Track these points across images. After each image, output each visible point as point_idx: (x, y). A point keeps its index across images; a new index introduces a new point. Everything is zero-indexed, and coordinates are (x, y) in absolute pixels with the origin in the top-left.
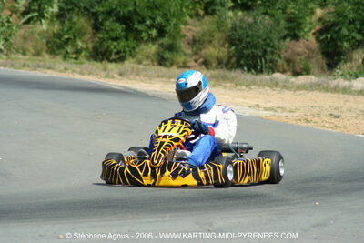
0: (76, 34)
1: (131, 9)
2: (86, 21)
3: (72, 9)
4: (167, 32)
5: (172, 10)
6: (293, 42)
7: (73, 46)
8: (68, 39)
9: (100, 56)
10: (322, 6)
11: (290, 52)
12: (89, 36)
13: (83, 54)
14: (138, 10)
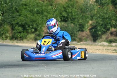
0: (6, 31)
1: (24, 22)
2: (9, 27)
3: (4, 23)
4: (38, 30)
5: (39, 22)
6: (82, 32)
7: (5, 35)
8: (3, 33)
9: (14, 39)
10: (92, 20)
11: (80, 36)
12: (10, 32)
13: (8, 38)
14: (27, 22)
